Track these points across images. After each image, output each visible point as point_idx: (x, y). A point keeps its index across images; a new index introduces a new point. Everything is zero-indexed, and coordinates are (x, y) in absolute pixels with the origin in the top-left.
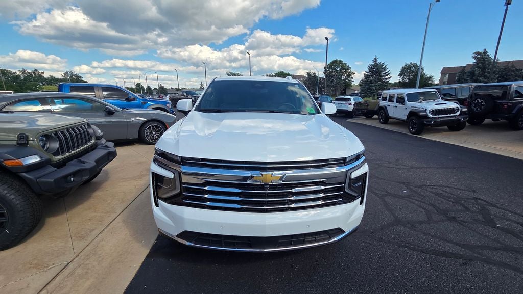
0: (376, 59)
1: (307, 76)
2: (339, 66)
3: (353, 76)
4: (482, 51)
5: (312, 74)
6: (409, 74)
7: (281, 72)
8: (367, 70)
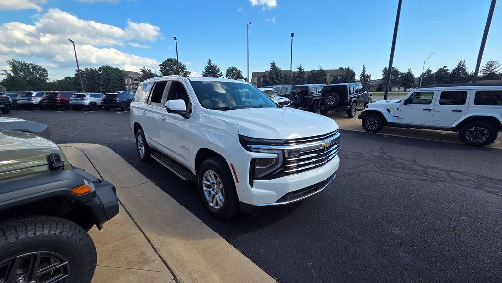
0: (210, 62)
1: (141, 73)
2: (175, 65)
3: (189, 75)
4: (272, 62)
5: (147, 71)
6: (233, 75)
7: (107, 66)
8: (204, 71)
